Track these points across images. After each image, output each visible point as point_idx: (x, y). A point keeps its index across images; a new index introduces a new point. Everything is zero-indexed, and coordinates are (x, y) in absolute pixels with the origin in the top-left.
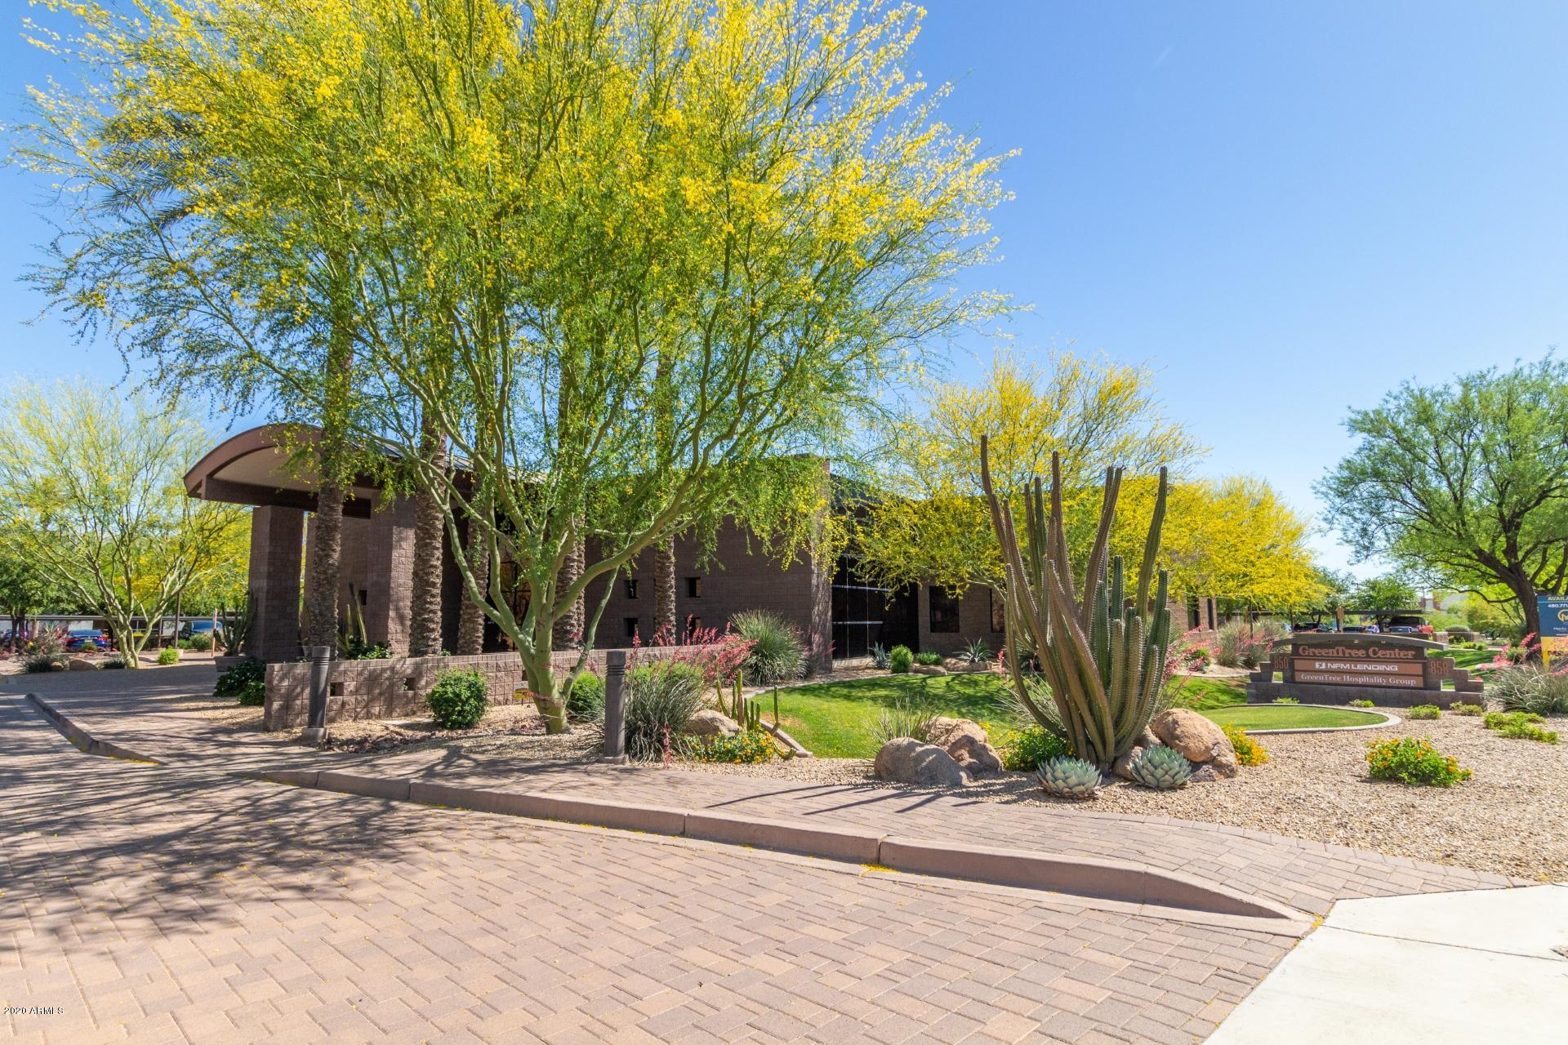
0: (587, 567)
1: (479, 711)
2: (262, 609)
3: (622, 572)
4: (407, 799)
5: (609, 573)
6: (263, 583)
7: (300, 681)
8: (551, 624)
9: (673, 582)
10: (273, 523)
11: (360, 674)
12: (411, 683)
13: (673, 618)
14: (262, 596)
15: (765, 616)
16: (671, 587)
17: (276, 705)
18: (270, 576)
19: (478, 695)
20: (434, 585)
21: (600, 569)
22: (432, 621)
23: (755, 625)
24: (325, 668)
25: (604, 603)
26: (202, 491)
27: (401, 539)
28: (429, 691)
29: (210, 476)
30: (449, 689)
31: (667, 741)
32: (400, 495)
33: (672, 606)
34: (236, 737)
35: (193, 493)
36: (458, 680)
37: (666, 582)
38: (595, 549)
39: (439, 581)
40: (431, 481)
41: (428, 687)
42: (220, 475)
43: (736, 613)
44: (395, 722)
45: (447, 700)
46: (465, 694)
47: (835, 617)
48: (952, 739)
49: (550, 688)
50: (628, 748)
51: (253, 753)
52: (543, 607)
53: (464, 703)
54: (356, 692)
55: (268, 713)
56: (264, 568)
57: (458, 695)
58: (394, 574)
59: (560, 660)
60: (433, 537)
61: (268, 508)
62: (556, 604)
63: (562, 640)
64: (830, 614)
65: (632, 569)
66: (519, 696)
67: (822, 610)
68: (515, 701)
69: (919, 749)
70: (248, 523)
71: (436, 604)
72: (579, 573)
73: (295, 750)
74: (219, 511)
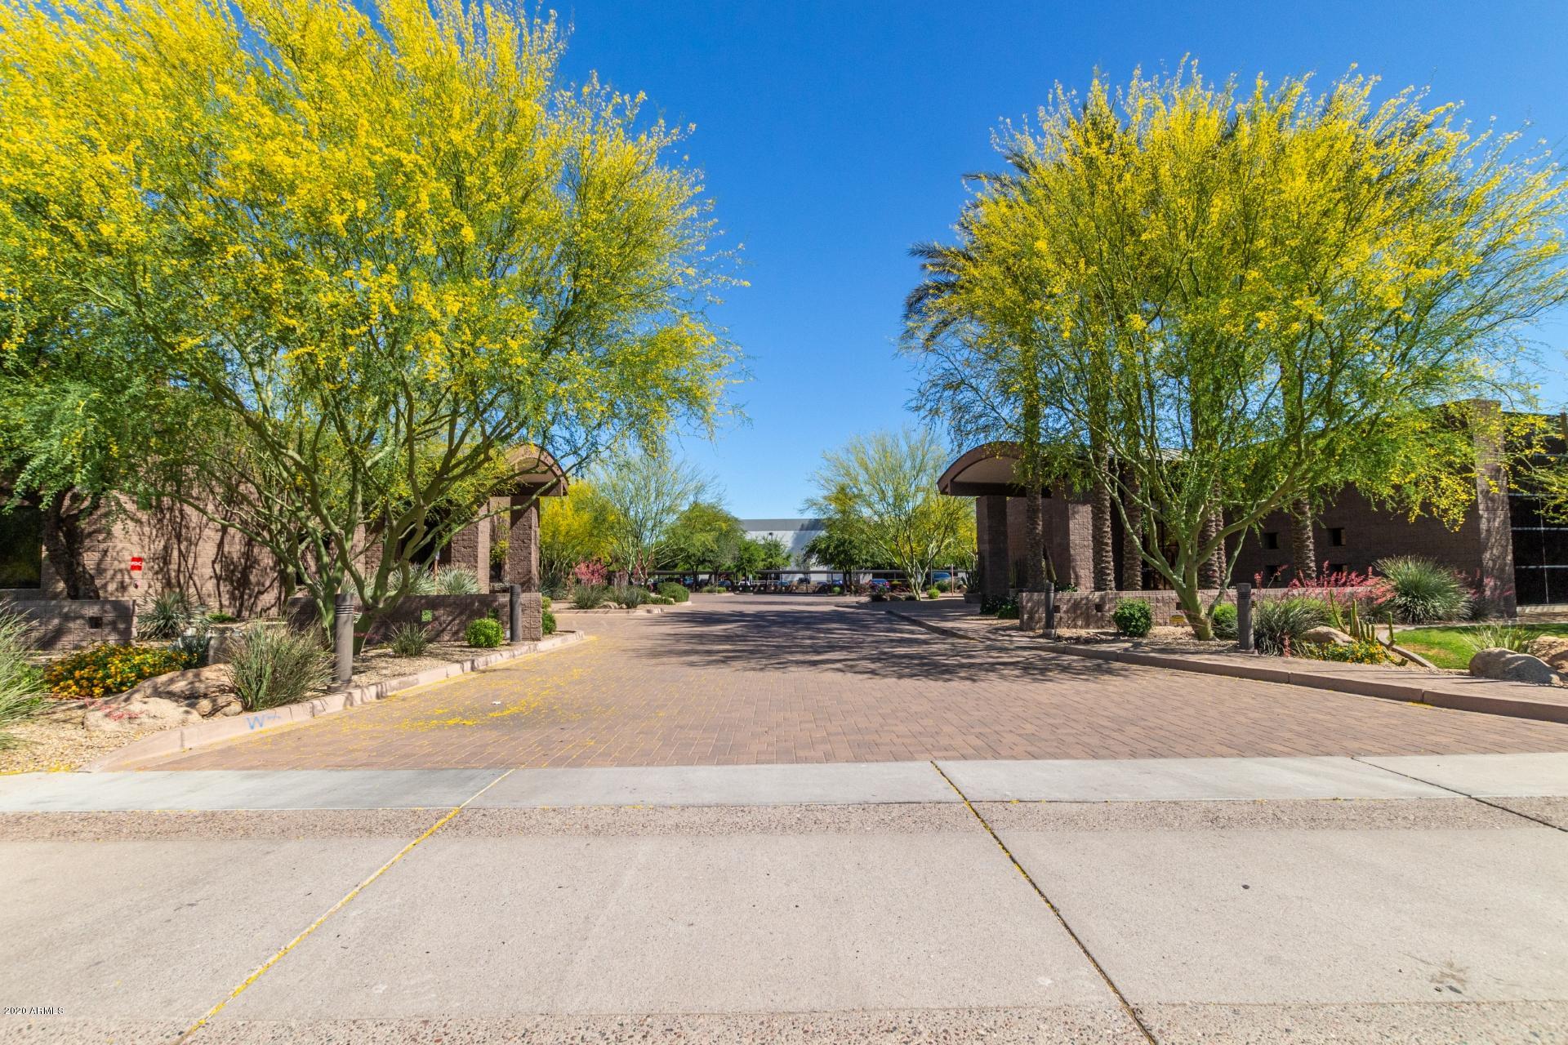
0: (1226, 525)
1: (1148, 626)
2: (987, 563)
3: (1251, 531)
4: (1117, 660)
5: (1239, 533)
6: (987, 547)
7: (1038, 603)
8: (1196, 568)
9: (1311, 534)
10: (989, 507)
11: (1069, 601)
12: (1099, 607)
13: (1312, 565)
14: (986, 555)
15: (1417, 561)
16: (1309, 538)
17: (1026, 616)
18: (990, 542)
19: (1146, 615)
20: (1107, 544)
21: (1234, 527)
22: (1107, 568)
23: (1406, 569)
24: (1052, 595)
25: (1236, 554)
26: (948, 490)
27: (1075, 513)
28: (1112, 613)
29: (952, 480)
30: (1127, 611)
31: (1287, 643)
32: (1084, 488)
33: (1311, 554)
34: (1008, 632)
35: (943, 492)
36: (1132, 606)
37: (1303, 534)
38: (1229, 516)
39: (1110, 541)
40: (1104, 478)
41: (1110, 611)
42: (957, 479)
43: (1382, 558)
44: (1092, 631)
45: (1126, 618)
46: (1138, 615)
47: (1517, 560)
48: (1553, 652)
49: (1198, 611)
50: (1258, 645)
51: (1021, 639)
52: (1189, 557)
53: (1137, 621)
54: (1066, 612)
55: (1022, 621)
56: (986, 537)
57: (1132, 615)
58: (1072, 537)
59: (1204, 597)
60: (1104, 512)
61: (985, 497)
62: (1199, 554)
63: (1206, 582)
64: (1510, 557)
65: (1259, 527)
66: (1175, 621)
67: (1498, 552)
68: (1171, 624)
69: (1509, 656)
70: (974, 507)
71: (1109, 556)
72: (1217, 530)
73: (1041, 640)
74: (956, 501)
